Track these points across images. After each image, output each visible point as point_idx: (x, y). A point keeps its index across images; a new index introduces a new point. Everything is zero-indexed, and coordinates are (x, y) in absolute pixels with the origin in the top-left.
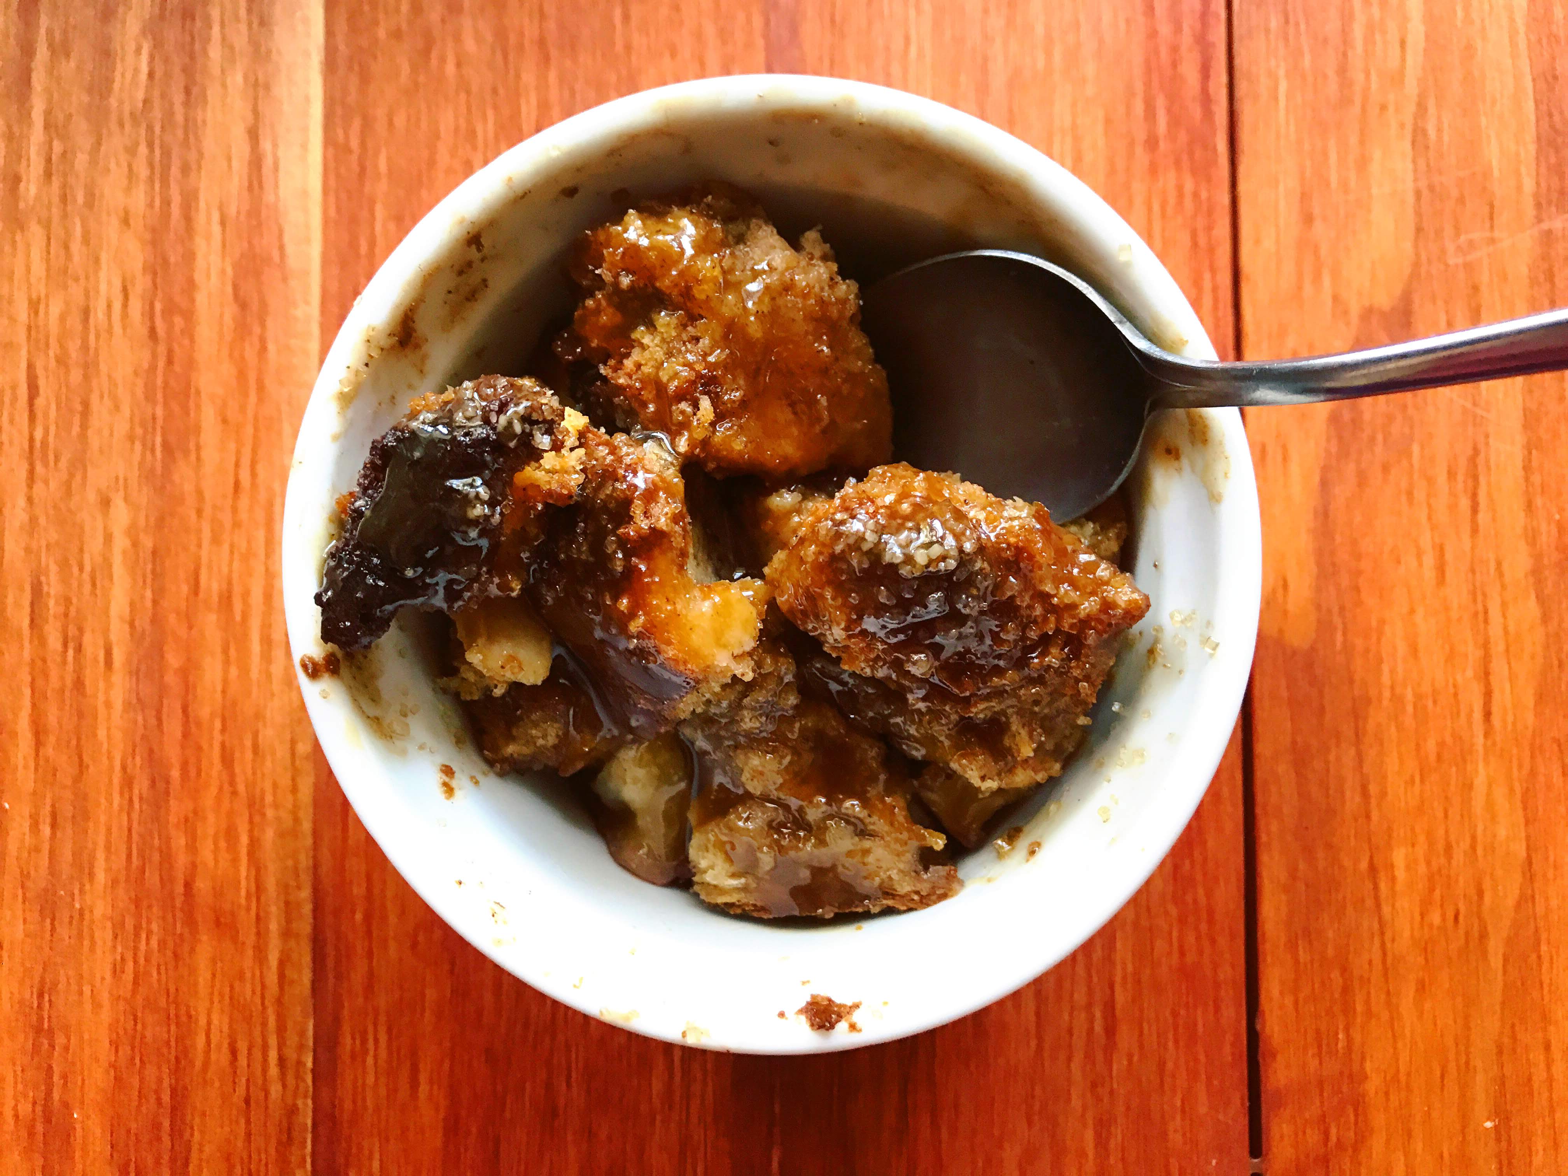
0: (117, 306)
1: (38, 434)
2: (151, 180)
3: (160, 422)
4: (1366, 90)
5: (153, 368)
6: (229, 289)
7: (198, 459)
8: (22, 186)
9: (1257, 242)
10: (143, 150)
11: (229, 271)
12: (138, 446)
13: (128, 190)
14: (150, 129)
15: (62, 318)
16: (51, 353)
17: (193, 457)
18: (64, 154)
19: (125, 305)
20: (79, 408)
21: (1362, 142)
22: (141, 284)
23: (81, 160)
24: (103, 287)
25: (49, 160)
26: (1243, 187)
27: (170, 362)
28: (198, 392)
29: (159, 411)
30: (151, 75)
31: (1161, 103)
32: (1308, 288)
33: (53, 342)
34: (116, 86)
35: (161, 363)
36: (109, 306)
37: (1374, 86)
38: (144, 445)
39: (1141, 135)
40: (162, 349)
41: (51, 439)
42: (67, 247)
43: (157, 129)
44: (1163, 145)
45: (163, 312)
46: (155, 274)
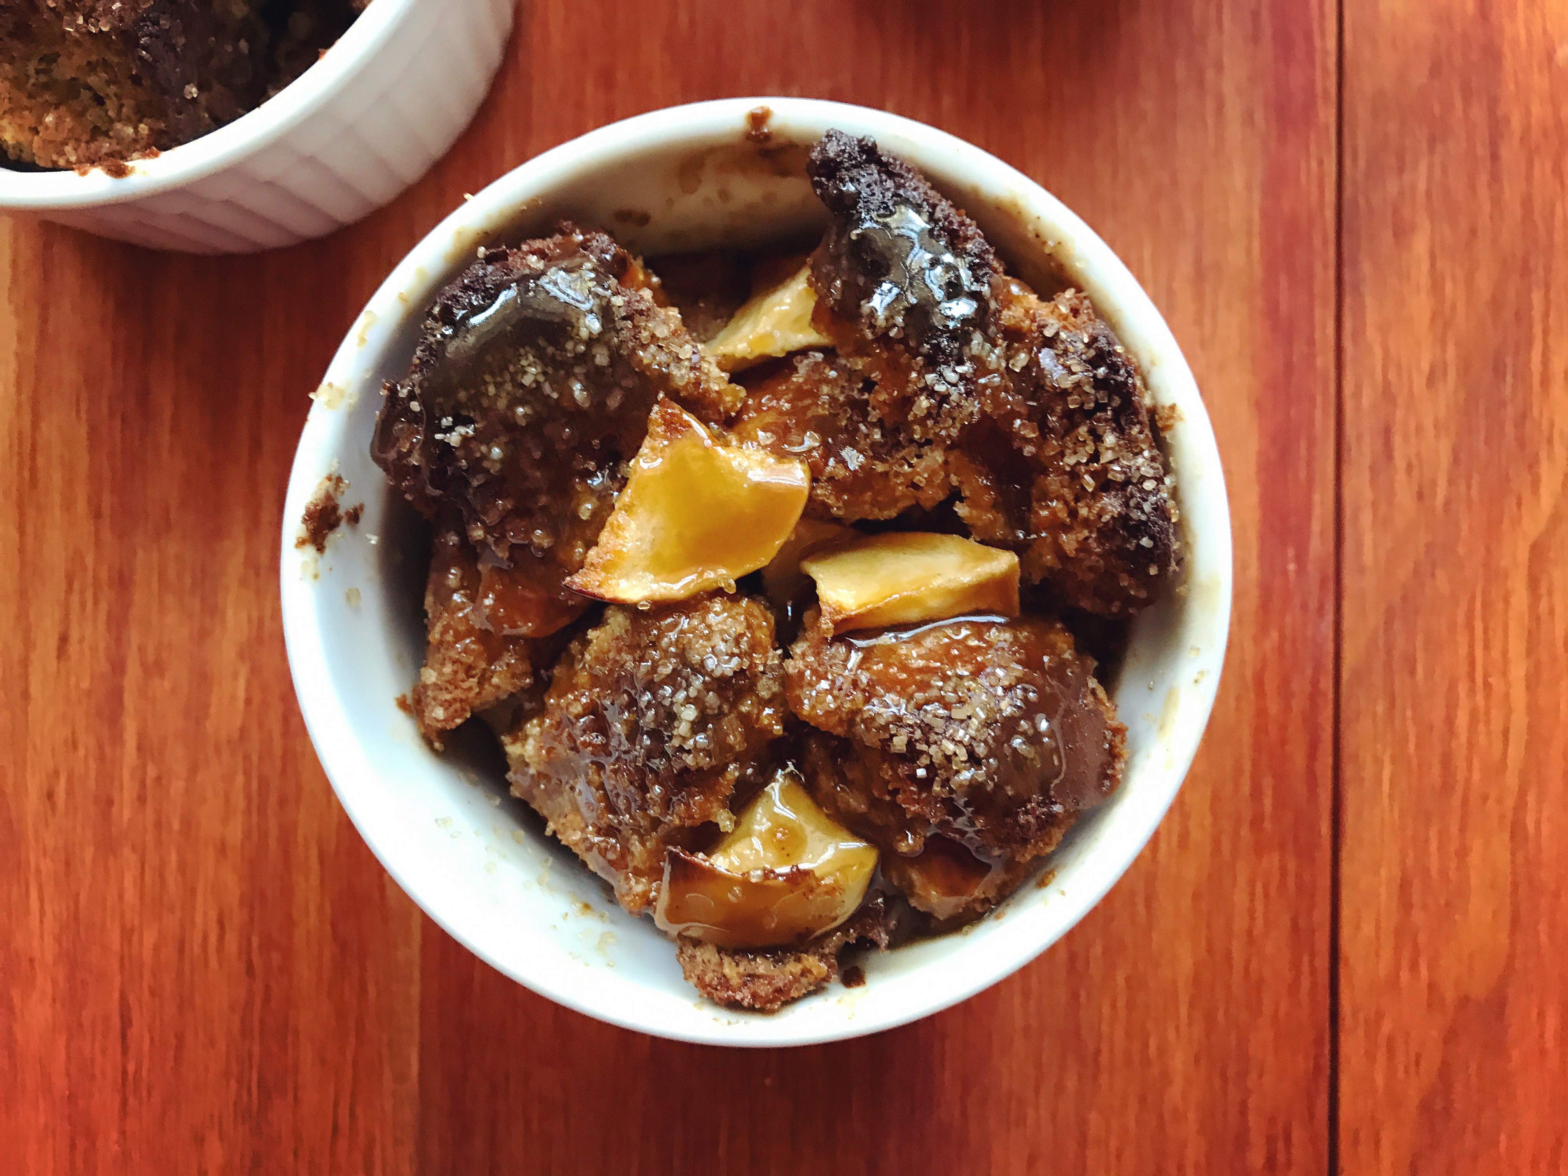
0: (213, 939)
1: (131, 1068)
2: (248, 811)
3: (256, 1060)
4: (1468, 780)
5: (249, 1004)
6: (328, 928)
7: (296, 1098)
8: (115, 810)
9: (1358, 927)
10: (240, 779)
11: (328, 908)
12: (233, 1084)
13: (225, 820)
14: (247, 758)
15: (157, 949)
16: (145, 985)
17: (290, 1098)
18: (159, 779)
19: (221, 938)
20: (173, 1041)
21: (1463, 829)
22: (237, 918)
23: (177, 786)
24: (199, 918)
25: (143, 784)
26: (1346, 870)
27: (267, 999)
28: (297, 1032)
29: (256, 1049)
30: (248, 701)
31: (1268, 782)
32: (1405, 976)
33: (147, 974)
34: (213, 710)
35: (258, 1001)
36: (205, 938)
37: (1476, 776)
38: (239, 1082)
39: (1247, 814)
40: (259, 985)
41: (144, 1073)
42: (162, 877)
43: (255, 758)
44: (1267, 825)
45: (260, 947)
46: (252, 908)
